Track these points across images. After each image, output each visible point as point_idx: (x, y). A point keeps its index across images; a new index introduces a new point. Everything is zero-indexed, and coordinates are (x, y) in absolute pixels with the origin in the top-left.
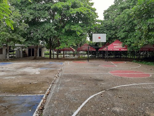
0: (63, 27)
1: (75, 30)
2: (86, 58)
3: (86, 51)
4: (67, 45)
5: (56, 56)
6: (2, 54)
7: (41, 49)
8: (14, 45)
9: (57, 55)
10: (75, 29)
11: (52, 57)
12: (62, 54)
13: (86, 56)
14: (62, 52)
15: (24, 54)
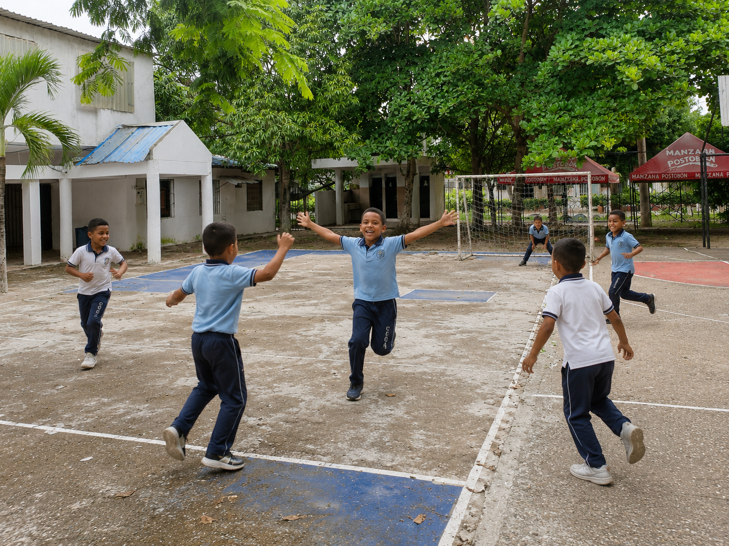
0: (541, 53)
1: (608, 60)
2: (694, 225)
3: (691, 180)
4: (567, 147)
5: (509, 215)
6: (261, 209)
7: (427, 179)
8: (309, 163)
9: (517, 208)
10: (609, 54)
11: (487, 221)
12: (540, 204)
13: (694, 212)
14: (540, 194)
15: (353, 206)
